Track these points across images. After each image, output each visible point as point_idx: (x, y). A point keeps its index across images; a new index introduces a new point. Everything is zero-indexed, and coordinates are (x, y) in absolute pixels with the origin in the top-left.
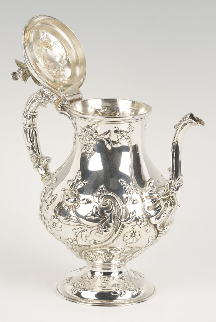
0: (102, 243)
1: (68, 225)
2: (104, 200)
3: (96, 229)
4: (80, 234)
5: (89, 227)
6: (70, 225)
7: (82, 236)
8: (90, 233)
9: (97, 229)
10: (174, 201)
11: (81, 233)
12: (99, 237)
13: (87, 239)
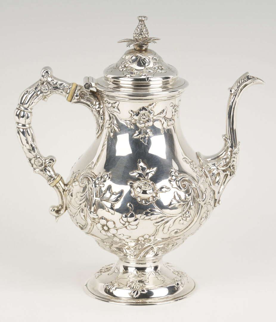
0: (182, 231)
1: (148, 220)
2: (181, 183)
3: (179, 217)
4: (162, 226)
5: (173, 217)
6: (151, 219)
7: (164, 228)
8: (174, 222)
9: (181, 216)
10: (234, 170)
11: (164, 225)
12: (183, 225)
13: (168, 231)
